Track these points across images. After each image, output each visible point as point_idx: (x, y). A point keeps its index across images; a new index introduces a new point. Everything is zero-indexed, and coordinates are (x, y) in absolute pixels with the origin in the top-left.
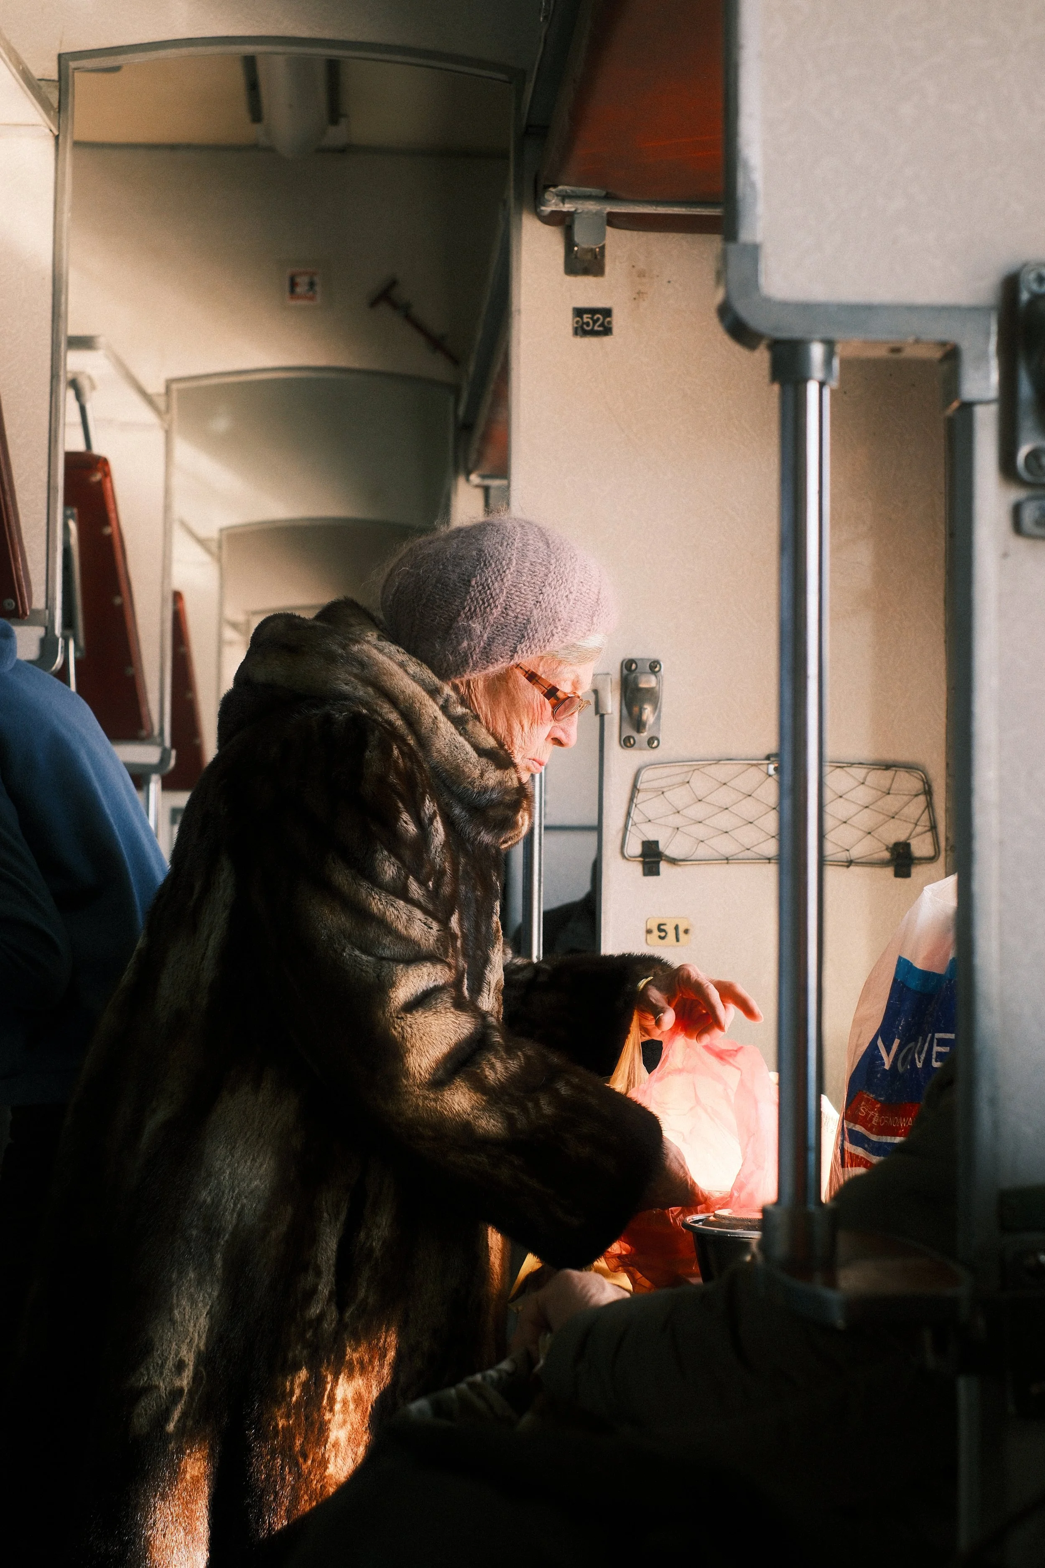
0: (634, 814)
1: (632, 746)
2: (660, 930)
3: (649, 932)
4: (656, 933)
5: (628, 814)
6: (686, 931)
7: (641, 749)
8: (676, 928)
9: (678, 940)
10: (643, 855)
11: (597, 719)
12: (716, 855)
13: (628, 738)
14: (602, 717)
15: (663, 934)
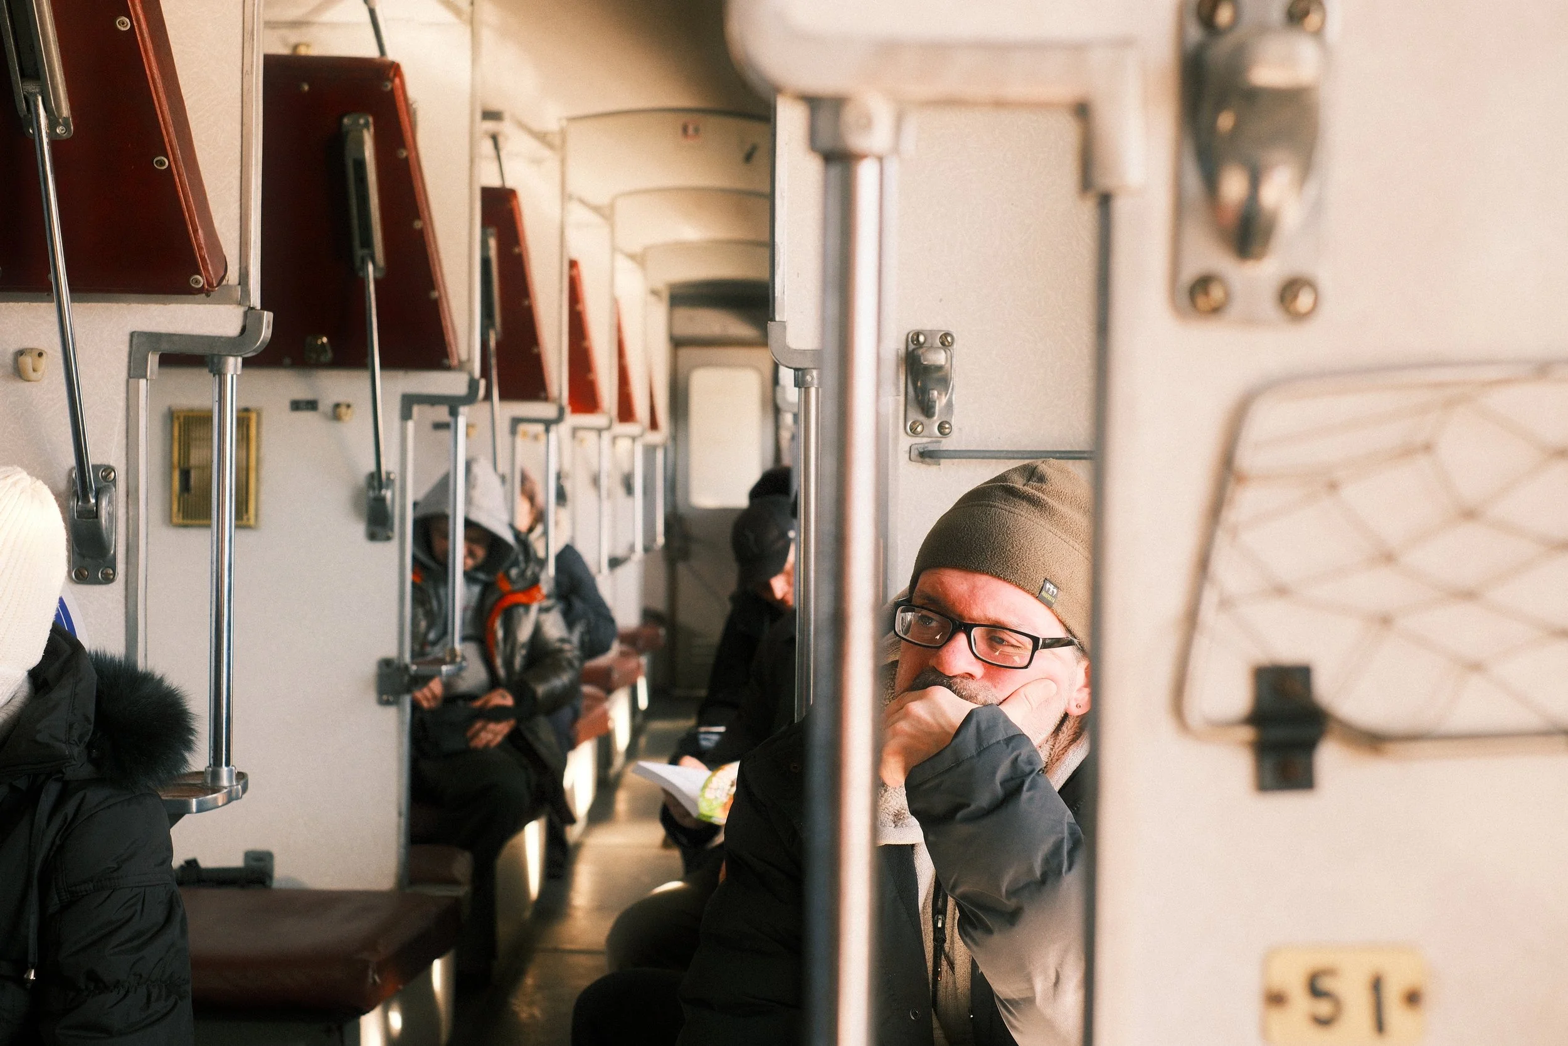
0: (1223, 565)
1: (1216, 310)
2: (1315, 990)
3: (1276, 999)
4: (1301, 1003)
5: (1203, 565)
6: (1413, 998)
7: (1250, 321)
8: (1377, 985)
9: (1380, 1026)
10: (1258, 718)
11: (1086, 212)
12: (1528, 720)
13: (1203, 284)
14: (1105, 201)
15: (1324, 1008)
